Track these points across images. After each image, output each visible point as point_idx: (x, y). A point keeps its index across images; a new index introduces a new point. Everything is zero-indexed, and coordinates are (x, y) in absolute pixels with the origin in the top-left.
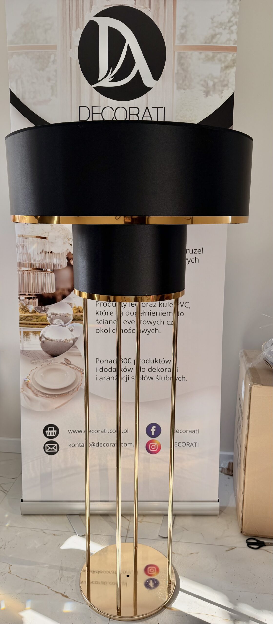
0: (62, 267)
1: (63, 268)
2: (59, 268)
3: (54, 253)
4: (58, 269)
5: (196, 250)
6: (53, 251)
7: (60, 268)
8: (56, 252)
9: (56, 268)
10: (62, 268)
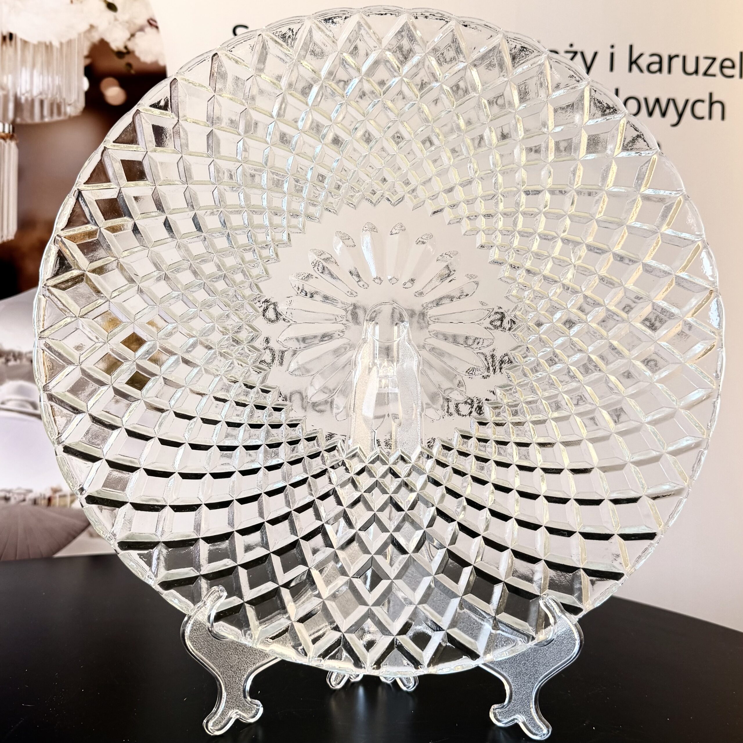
0: (59, 113)
1: (62, 118)
2: (42, 116)
3: (25, 43)
4: (37, 119)
5: (714, 59)
6: (20, 34)
7: (47, 120)
8: (33, 40)
9: (26, 114)
10: (56, 118)
